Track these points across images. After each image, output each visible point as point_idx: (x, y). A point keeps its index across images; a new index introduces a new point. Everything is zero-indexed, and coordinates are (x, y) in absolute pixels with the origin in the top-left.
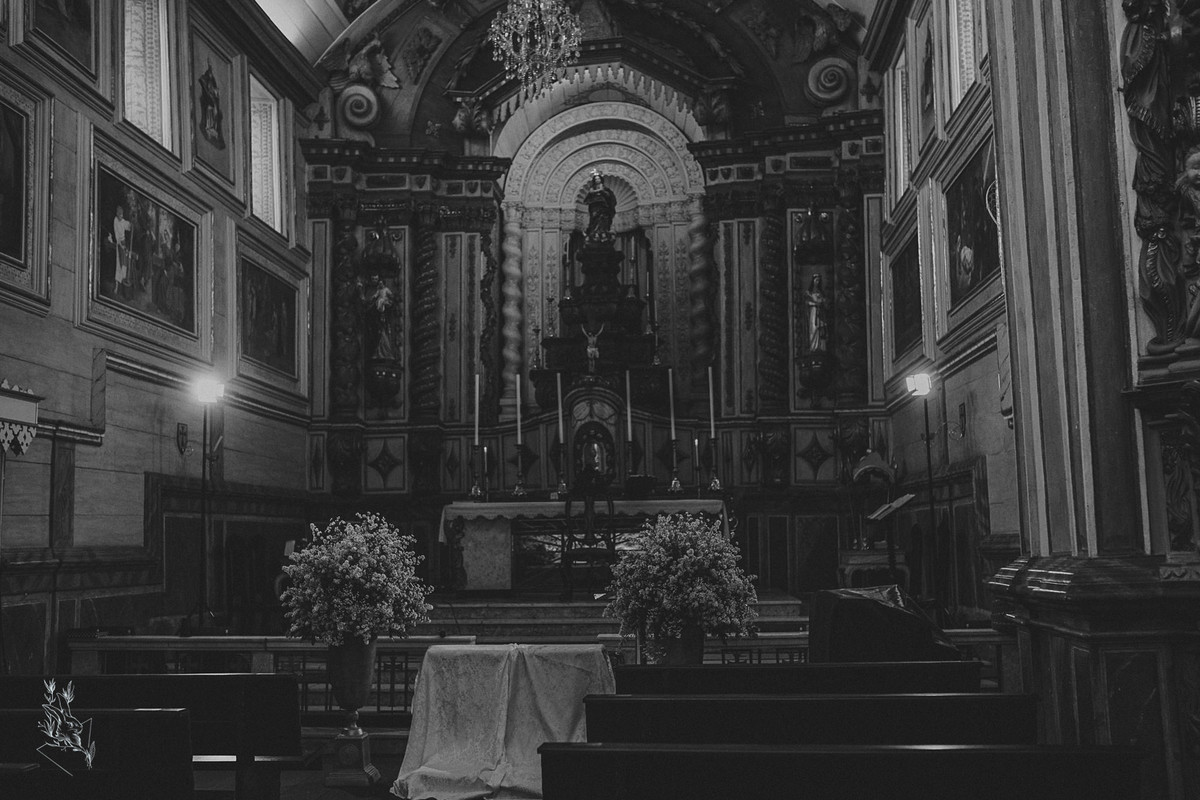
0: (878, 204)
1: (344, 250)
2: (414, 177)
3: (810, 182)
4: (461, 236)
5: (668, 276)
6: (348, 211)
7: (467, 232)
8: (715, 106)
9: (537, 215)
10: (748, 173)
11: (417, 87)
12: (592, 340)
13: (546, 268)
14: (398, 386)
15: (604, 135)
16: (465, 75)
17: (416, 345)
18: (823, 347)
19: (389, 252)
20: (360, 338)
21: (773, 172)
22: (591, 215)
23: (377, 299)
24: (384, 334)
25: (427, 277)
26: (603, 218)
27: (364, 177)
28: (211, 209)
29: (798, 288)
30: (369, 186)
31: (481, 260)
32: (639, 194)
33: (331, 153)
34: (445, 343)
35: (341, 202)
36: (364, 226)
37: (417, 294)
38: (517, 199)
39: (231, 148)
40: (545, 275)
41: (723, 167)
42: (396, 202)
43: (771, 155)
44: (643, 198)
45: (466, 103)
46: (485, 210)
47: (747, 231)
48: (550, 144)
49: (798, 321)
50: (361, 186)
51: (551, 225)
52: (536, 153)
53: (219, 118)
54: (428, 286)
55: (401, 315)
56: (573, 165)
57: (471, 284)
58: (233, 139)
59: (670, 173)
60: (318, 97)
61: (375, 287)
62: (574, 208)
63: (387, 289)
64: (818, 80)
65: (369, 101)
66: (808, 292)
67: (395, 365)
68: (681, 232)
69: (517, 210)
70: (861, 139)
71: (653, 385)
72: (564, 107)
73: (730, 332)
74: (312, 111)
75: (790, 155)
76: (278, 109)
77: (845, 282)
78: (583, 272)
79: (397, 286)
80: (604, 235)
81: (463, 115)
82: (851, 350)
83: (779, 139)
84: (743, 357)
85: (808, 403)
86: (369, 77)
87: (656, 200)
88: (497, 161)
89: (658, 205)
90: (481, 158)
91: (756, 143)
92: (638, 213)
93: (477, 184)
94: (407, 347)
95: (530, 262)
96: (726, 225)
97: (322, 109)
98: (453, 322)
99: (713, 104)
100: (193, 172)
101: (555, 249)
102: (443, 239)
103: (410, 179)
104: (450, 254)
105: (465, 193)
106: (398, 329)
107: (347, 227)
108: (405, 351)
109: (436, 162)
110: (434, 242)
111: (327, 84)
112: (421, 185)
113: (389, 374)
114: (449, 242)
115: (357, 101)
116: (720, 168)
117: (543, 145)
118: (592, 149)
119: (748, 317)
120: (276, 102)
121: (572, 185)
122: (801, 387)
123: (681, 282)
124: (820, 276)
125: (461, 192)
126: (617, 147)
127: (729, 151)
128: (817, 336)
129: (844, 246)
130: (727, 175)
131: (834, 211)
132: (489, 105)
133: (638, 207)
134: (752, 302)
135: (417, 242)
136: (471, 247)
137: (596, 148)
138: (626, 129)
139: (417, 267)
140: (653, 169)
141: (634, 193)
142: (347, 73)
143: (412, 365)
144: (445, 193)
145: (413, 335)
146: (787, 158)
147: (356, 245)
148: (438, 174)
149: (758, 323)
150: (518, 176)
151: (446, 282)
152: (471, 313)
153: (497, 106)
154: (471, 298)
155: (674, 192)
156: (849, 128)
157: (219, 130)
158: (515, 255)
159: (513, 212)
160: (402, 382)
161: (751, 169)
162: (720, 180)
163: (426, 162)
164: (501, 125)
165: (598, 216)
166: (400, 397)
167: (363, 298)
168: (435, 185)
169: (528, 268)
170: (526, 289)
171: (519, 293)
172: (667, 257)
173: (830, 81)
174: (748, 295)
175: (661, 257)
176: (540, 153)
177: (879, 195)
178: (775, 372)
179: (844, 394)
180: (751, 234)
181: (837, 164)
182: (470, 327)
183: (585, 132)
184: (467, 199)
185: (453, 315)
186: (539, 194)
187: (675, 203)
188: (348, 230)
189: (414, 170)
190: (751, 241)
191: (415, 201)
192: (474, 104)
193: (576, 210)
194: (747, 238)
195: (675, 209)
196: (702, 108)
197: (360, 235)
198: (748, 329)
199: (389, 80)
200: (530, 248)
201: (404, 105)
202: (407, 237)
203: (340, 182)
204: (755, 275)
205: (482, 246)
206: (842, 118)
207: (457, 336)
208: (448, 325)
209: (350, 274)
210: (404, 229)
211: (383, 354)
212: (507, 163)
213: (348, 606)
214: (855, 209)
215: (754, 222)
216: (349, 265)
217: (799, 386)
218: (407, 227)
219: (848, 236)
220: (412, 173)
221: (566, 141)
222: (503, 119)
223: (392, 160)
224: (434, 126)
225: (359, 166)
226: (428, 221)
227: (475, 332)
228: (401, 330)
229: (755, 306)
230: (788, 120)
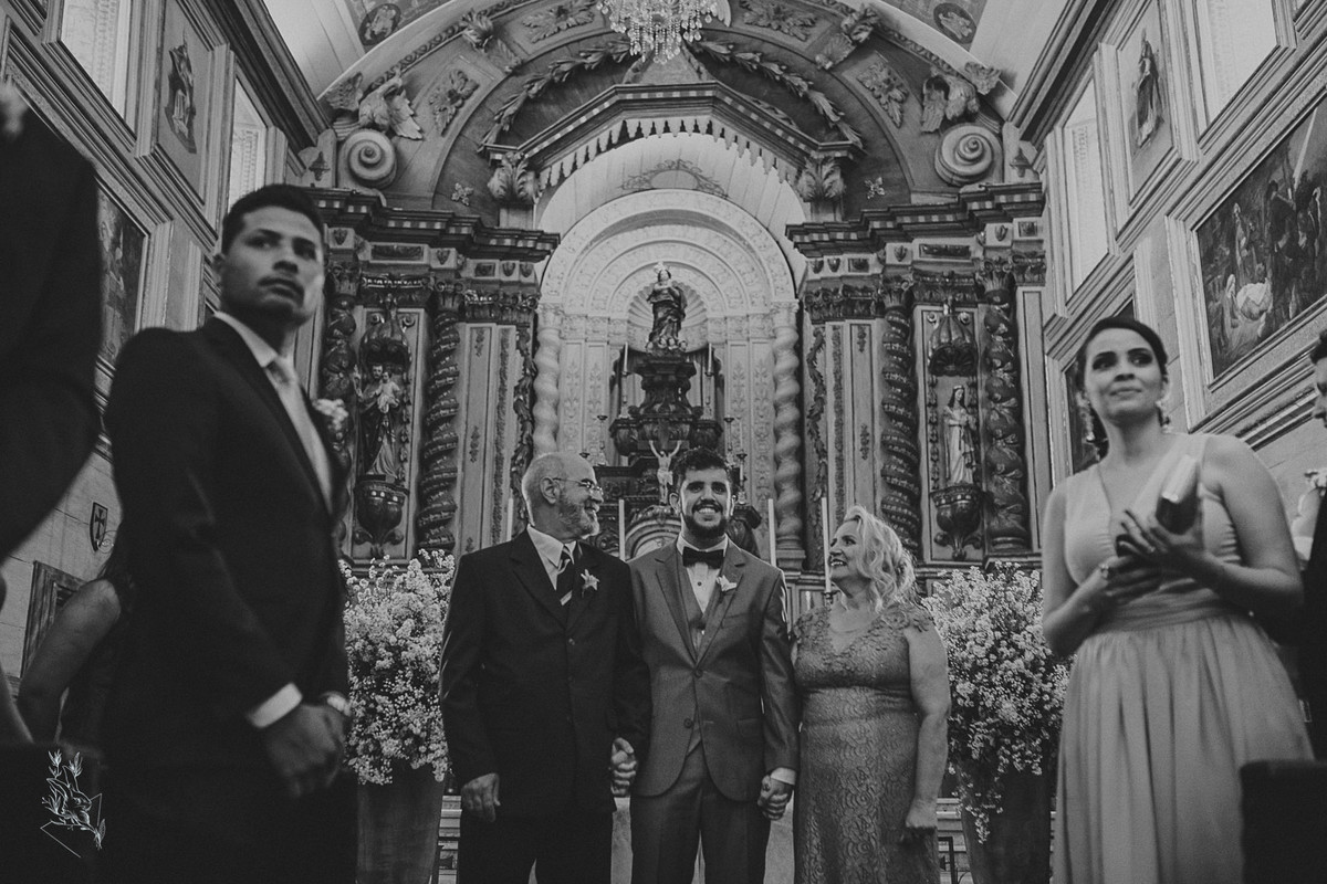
0: (1037, 299)
1: (337, 332)
2: (434, 251)
3: (945, 274)
4: (491, 329)
5: (743, 405)
6: (346, 283)
7: (498, 324)
8: (827, 176)
9: (580, 324)
10: (862, 265)
11: (444, 140)
12: (665, 461)
13: (589, 390)
14: (399, 515)
15: (666, 232)
16: (507, 128)
17: (425, 464)
18: (969, 480)
19: (398, 337)
20: (351, 450)
21: (896, 262)
22: (656, 317)
23: (377, 396)
24: (385, 441)
25: (445, 375)
26: (670, 321)
27: (369, 246)
28: (171, 218)
29: (932, 405)
30: (374, 258)
31: (516, 361)
32: (708, 304)
33: (330, 208)
34: (464, 464)
35: (338, 272)
36: (365, 307)
37: (431, 396)
38: (557, 300)
39: (203, 157)
40: (587, 399)
41: (831, 257)
42: (411, 279)
43: (893, 241)
44: (713, 310)
45: (508, 159)
46: (524, 298)
47: (862, 336)
48: (598, 238)
49: (934, 447)
50: (366, 255)
51: (597, 337)
52: (583, 246)
53: (192, 112)
54: (448, 387)
55: (408, 421)
56: (627, 265)
57: (502, 389)
58: (207, 146)
59: (748, 280)
60: (317, 141)
61: (376, 381)
62: (627, 318)
63: (393, 384)
64: (956, 149)
65: (382, 151)
66: (948, 408)
67: (397, 485)
68: (762, 352)
69: (556, 314)
70: (1011, 221)
71: (736, 530)
72: (620, 191)
73: (840, 461)
74: (309, 156)
75: (917, 241)
76: (267, 139)
77: (997, 395)
78: (643, 388)
79: (405, 383)
80: (672, 341)
81: (503, 175)
82: (1008, 482)
83: (907, 220)
84: (857, 494)
85: (948, 552)
86: (385, 122)
87: (729, 313)
88: (542, 237)
89: (732, 318)
90: (523, 231)
91: (876, 225)
92: (706, 328)
93: (514, 265)
94: (415, 463)
95: (568, 381)
96: (835, 328)
97: (321, 155)
98: (475, 437)
99: (824, 173)
100: (152, 160)
101: (600, 365)
102: (466, 331)
103: (430, 253)
104: (475, 351)
105: (499, 275)
106: (403, 441)
107: (345, 303)
108: (411, 472)
109: (465, 231)
110: (455, 332)
111: (330, 124)
112: (442, 259)
113: (388, 497)
114: (475, 336)
115: (367, 148)
116: (825, 258)
117: (592, 237)
118: (650, 248)
119: (865, 443)
120: (264, 130)
121: (624, 291)
122: (940, 531)
123: (761, 413)
124: (963, 388)
125: (493, 274)
126: (683, 247)
127: (840, 236)
128: (962, 464)
129: (995, 350)
130: (835, 268)
131: (975, 310)
132: (535, 165)
133: (706, 320)
134: (870, 425)
135: (434, 331)
136: (504, 343)
137: (655, 246)
138: (693, 224)
139: (432, 363)
140: (726, 275)
141: (702, 303)
142: (355, 116)
143: (419, 489)
144: (472, 275)
145: (422, 451)
146: (914, 246)
147: (354, 327)
148: (467, 248)
149: (878, 451)
150: (558, 274)
151: (469, 385)
152: (499, 427)
153: (546, 168)
154: (500, 408)
155: (753, 303)
156: (999, 206)
157: (190, 125)
158: (552, 370)
159: (550, 315)
160: (404, 509)
161: (865, 261)
162: (827, 272)
163: (453, 231)
164: (551, 189)
165: (664, 319)
166: (401, 529)
167: (360, 394)
168: (459, 262)
169: (565, 388)
170: (562, 413)
171: (555, 417)
172: (742, 382)
173: (973, 150)
174: (863, 417)
175: (736, 382)
176: (586, 248)
177: (1038, 288)
178: (906, 511)
179: (999, 539)
180: (867, 339)
181: (979, 254)
182: (498, 445)
183: (642, 227)
184: (501, 283)
185: (476, 428)
186: (583, 299)
187: (754, 315)
188: (344, 309)
189: (437, 240)
190: (867, 347)
191: (435, 278)
192: (519, 161)
193: (629, 322)
194: (862, 344)
195: (755, 323)
196: (810, 178)
197: (360, 315)
198: (864, 458)
199: (409, 128)
200: (569, 364)
201: (426, 163)
202: (421, 322)
203: (339, 247)
204: (872, 390)
205: (518, 343)
206: (989, 194)
207: (480, 455)
208: (469, 441)
209: (344, 364)
210: (418, 314)
211: (383, 469)
212: (554, 240)
213: (404, 709)
214: (1006, 305)
215: (869, 325)
216: (344, 352)
217: (936, 529)
218: (422, 311)
219: (999, 339)
220: (432, 246)
221: (620, 236)
222: (554, 182)
223: (407, 225)
224: (462, 189)
225: (366, 229)
226: (450, 304)
227: (504, 451)
228: (407, 441)
229: (873, 429)
230: (916, 199)
